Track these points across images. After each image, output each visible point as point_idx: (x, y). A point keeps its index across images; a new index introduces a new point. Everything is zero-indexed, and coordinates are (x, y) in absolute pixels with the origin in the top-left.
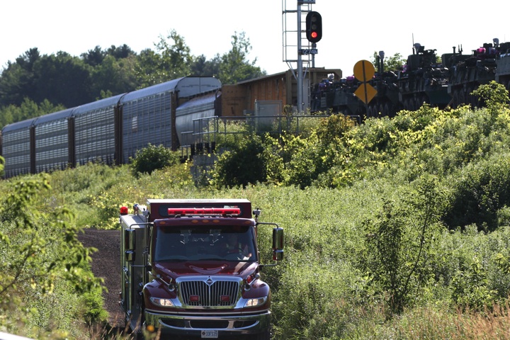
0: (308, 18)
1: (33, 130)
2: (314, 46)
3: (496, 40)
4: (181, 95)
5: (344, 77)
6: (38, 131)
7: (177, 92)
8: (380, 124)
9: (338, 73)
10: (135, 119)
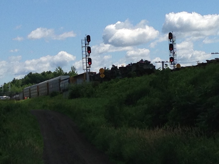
0: (88, 59)
1: (30, 89)
2: (90, 66)
3: (131, 63)
4: (61, 79)
5: (97, 73)
7: (60, 79)
8: (106, 82)
9: (95, 73)
10: (51, 86)
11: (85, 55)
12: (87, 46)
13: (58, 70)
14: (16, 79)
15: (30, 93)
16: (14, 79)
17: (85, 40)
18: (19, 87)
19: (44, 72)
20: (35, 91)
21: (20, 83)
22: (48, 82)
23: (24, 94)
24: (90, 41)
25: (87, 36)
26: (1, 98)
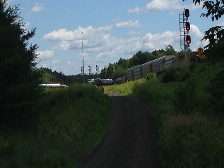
0: (187, 37)
1: (133, 71)
2: (189, 45)
6: (134, 71)
10: (155, 67)
11: (183, 32)
12: (185, 21)
13: (168, 49)
14: (123, 59)
15: (133, 75)
16: (121, 58)
17: (183, 14)
18: (126, 69)
19: (156, 50)
20: (137, 73)
21: (128, 64)
22: (151, 62)
23: (127, 76)
24: (189, 16)
25: (185, 9)
26: (104, 82)
